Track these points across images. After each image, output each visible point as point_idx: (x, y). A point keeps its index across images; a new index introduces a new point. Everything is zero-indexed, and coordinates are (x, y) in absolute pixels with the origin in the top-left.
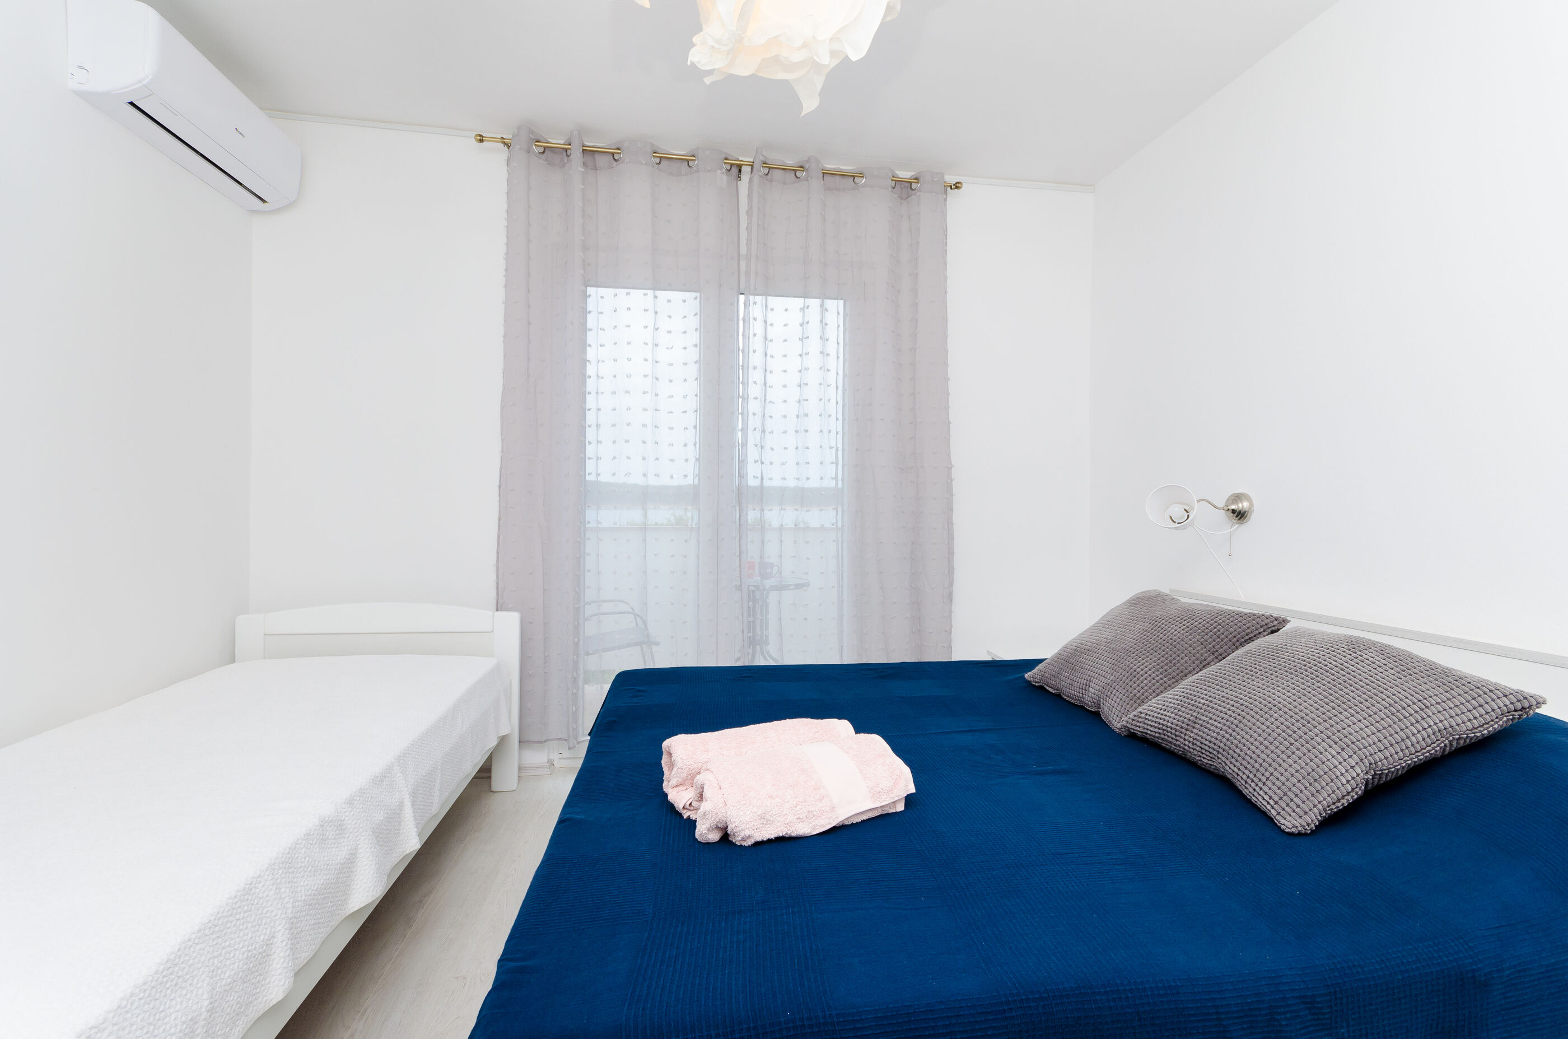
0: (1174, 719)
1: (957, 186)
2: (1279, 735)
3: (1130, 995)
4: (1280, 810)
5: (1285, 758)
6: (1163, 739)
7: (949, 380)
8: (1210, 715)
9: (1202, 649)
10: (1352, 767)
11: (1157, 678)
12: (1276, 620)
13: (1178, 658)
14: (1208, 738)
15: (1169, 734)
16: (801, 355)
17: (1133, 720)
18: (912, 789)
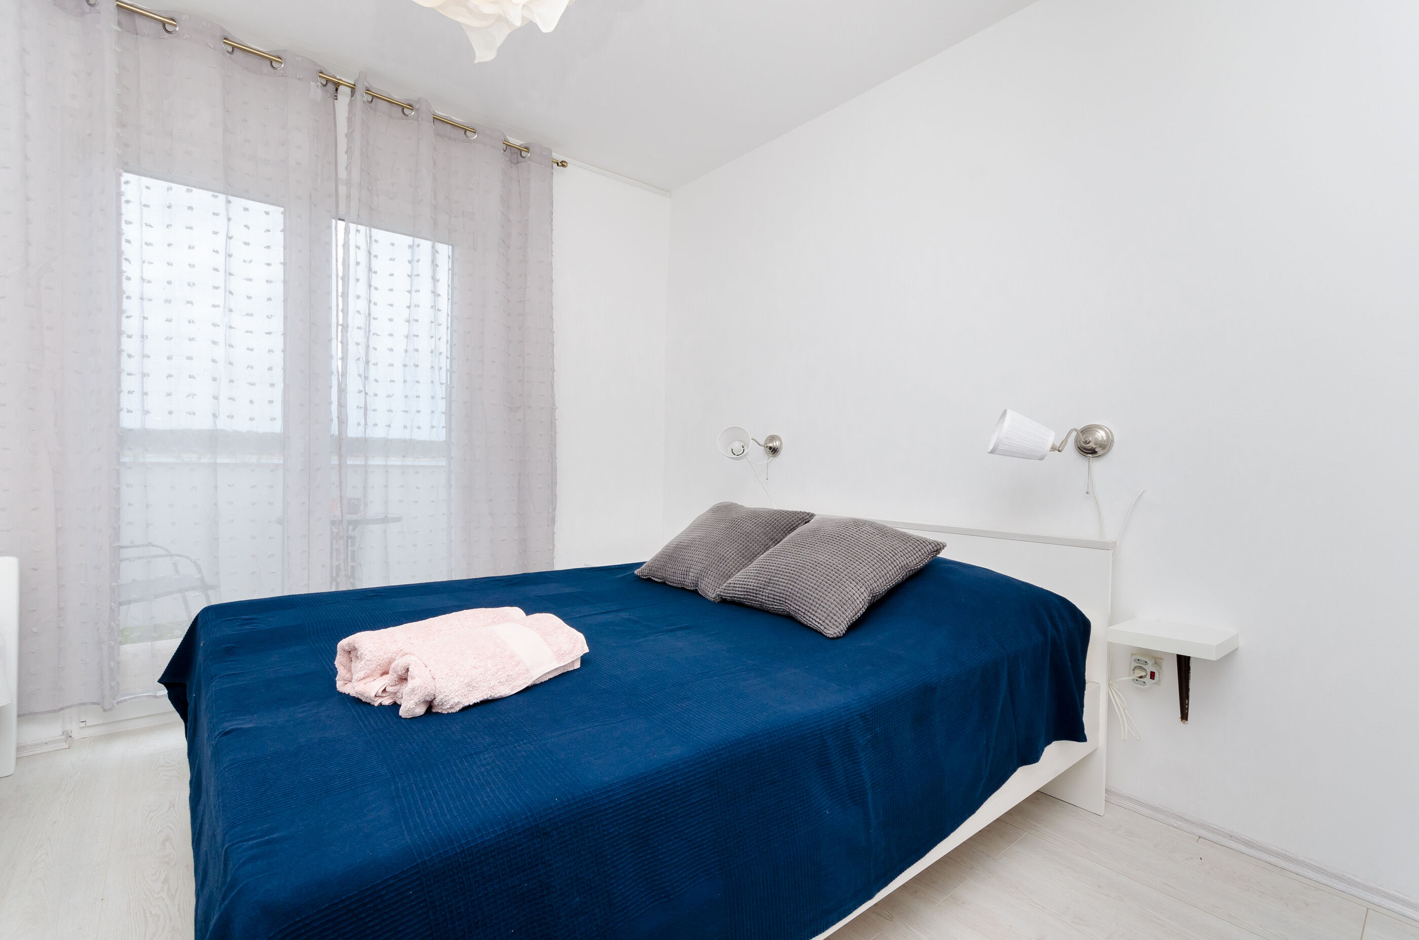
0: (755, 583)
1: (563, 164)
2: (821, 584)
3: (776, 733)
4: (826, 626)
5: (827, 593)
6: (746, 599)
7: (554, 333)
8: (779, 576)
9: (765, 537)
10: (862, 593)
11: (738, 560)
12: (808, 514)
13: (751, 545)
14: (779, 591)
15: (751, 594)
16: (410, 292)
17: (725, 589)
18: (586, 650)
